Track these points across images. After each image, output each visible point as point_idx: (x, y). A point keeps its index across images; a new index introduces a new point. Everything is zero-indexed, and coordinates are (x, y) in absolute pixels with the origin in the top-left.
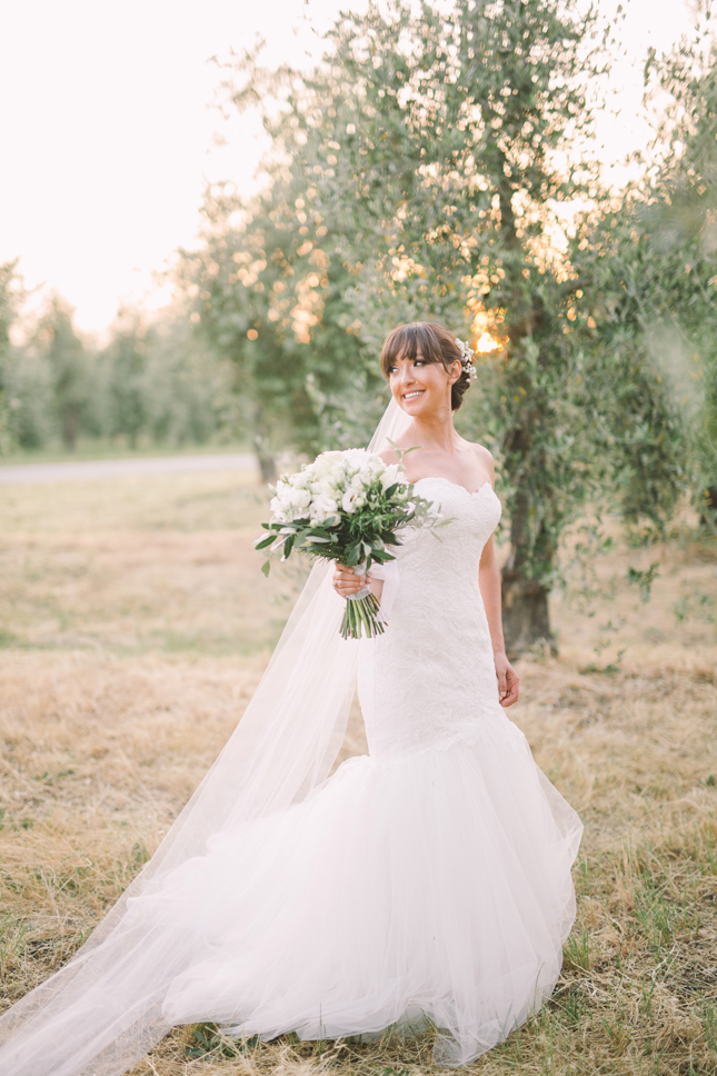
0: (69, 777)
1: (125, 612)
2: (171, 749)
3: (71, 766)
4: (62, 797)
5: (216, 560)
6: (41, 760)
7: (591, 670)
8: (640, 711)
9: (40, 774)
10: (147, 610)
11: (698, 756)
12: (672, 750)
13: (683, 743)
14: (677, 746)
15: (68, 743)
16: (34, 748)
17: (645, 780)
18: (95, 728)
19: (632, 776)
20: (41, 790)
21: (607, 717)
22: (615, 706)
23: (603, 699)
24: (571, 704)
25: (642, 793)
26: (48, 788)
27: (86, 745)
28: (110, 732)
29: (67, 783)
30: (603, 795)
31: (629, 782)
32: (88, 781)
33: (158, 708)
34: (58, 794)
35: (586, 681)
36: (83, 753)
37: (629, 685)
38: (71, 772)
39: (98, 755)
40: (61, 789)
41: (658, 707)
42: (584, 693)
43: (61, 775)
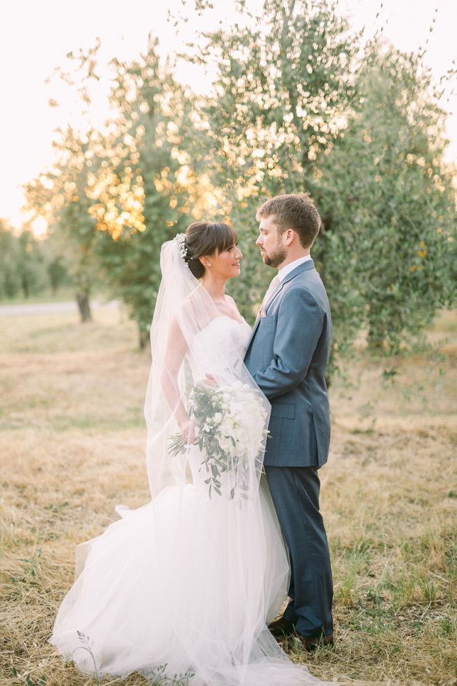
0: (67, 507)
1: (32, 406)
2: (125, 487)
3: (66, 500)
4: (65, 519)
5: (78, 371)
6: (45, 498)
7: (357, 432)
8: (394, 455)
9: (48, 506)
10: (45, 403)
11: (437, 480)
12: (421, 477)
13: (426, 473)
14: (424, 475)
15: (57, 486)
16: (36, 490)
17: (415, 495)
18: (67, 476)
19: (406, 493)
20: (51, 515)
21: (376, 459)
22: (379, 453)
23: (370, 449)
24: (352, 452)
25: (415, 502)
26: (55, 514)
27: (68, 487)
28: (80, 479)
29: (65, 510)
30: (393, 505)
31: (405, 497)
32: (79, 509)
33: (103, 463)
34: (64, 517)
35: (356, 439)
36: (69, 492)
37: (381, 440)
38: (66, 504)
39: (80, 493)
40: (64, 514)
41: (404, 452)
42: (358, 446)
43: (61, 506)
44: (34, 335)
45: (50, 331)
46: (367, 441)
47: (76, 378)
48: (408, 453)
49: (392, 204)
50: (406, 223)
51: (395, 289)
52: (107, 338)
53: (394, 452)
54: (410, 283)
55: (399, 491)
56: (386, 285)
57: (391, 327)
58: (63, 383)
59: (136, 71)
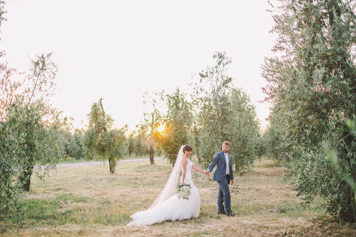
22: (239, 192)
35: (234, 189)
37: (240, 190)
44: (139, 168)
45: (143, 166)
46: (236, 190)
47: (158, 178)
48: (246, 192)
49: (241, 137)
50: (244, 140)
51: (242, 155)
52: (160, 168)
53: (243, 192)
54: (246, 154)
55: (244, 198)
56: (240, 154)
57: (241, 164)
58: (155, 179)
59: (174, 98)
